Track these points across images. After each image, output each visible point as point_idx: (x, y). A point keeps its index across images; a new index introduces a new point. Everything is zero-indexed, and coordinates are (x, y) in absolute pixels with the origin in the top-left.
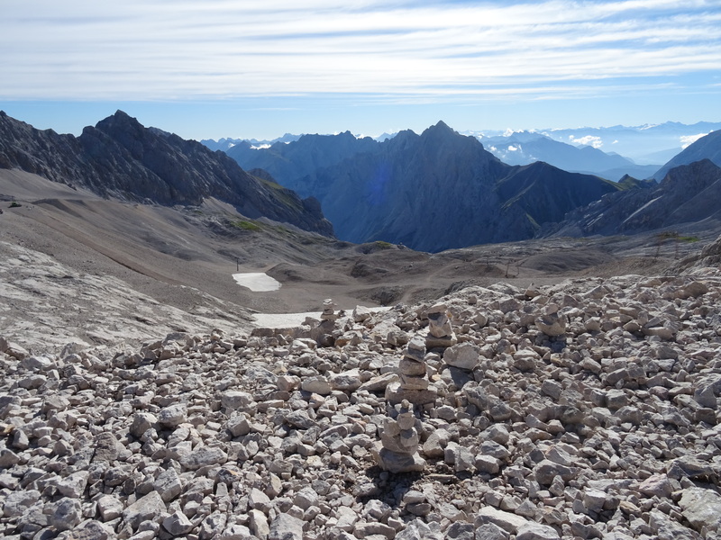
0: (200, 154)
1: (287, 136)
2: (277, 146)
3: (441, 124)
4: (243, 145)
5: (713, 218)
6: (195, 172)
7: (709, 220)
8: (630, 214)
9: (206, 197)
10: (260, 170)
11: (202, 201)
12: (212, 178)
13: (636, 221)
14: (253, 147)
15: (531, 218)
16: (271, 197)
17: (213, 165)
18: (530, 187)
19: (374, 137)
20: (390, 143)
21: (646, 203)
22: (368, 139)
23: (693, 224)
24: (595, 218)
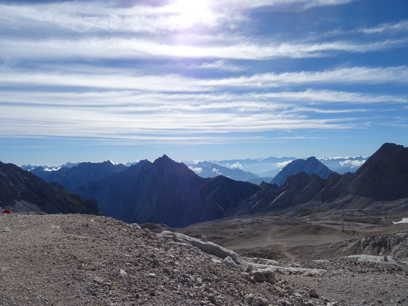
0: (16, 172)
1: (69, 164)
2: (64, 169)
3: (165, 156)
4: (40, 168)
5: (314, 201)
6: (11, 184)
7: (313, 202)
8: (272, 201)
9: (18, 200)
10: (55, 183)
11: (15, 203)
12: (23, 188)
13: (276, 204)
14: (47, 170)
15: (220, 206)
16: (65, 199)
17: (24, 179)
18: (217, 189)
19: (124, 164)
20: (134, 167)
21: (279, 195)
22: (121, 165)
23: (306, 204)
24: (255, 204)
